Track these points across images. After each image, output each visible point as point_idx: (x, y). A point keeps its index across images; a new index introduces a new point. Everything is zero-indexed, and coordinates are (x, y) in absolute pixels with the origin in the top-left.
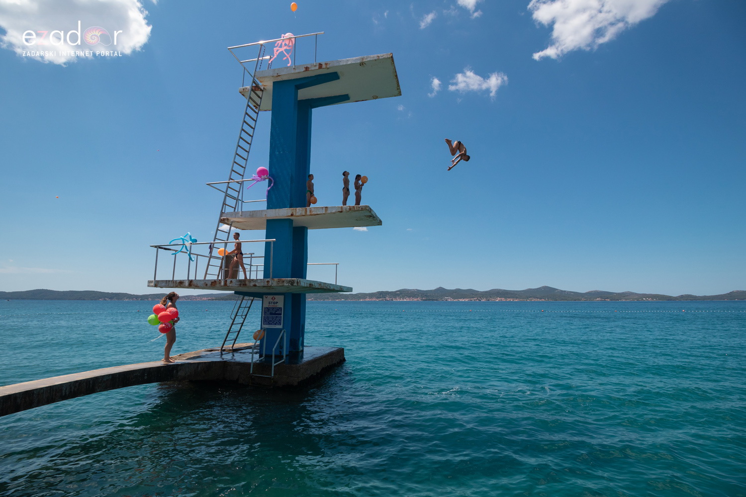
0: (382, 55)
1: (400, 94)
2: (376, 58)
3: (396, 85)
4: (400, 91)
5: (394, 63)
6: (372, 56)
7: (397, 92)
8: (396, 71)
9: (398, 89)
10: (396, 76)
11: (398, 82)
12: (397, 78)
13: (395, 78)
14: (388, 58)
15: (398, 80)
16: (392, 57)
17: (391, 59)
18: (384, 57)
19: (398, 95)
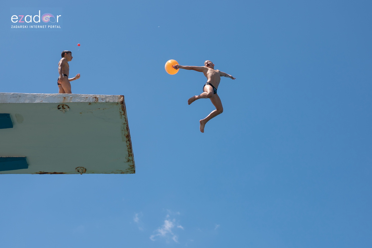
0: (103, 96)
1: (132, 170)
2: (91, 101)
3: (127, 153)
4: (133, 166)
5: (125, 113)
6: (84, 95)
7: (127, 166)
8: (128, 129)
9: (129, 161)
10: (128, 136)
11: (131, 148)
12: (129, 140)
13: (126, 139)
14: (114, 103)
15: (130, 144)
16: (123, 103)
17: (120, 106)
18: (107, 100)
19: (127, 172)
